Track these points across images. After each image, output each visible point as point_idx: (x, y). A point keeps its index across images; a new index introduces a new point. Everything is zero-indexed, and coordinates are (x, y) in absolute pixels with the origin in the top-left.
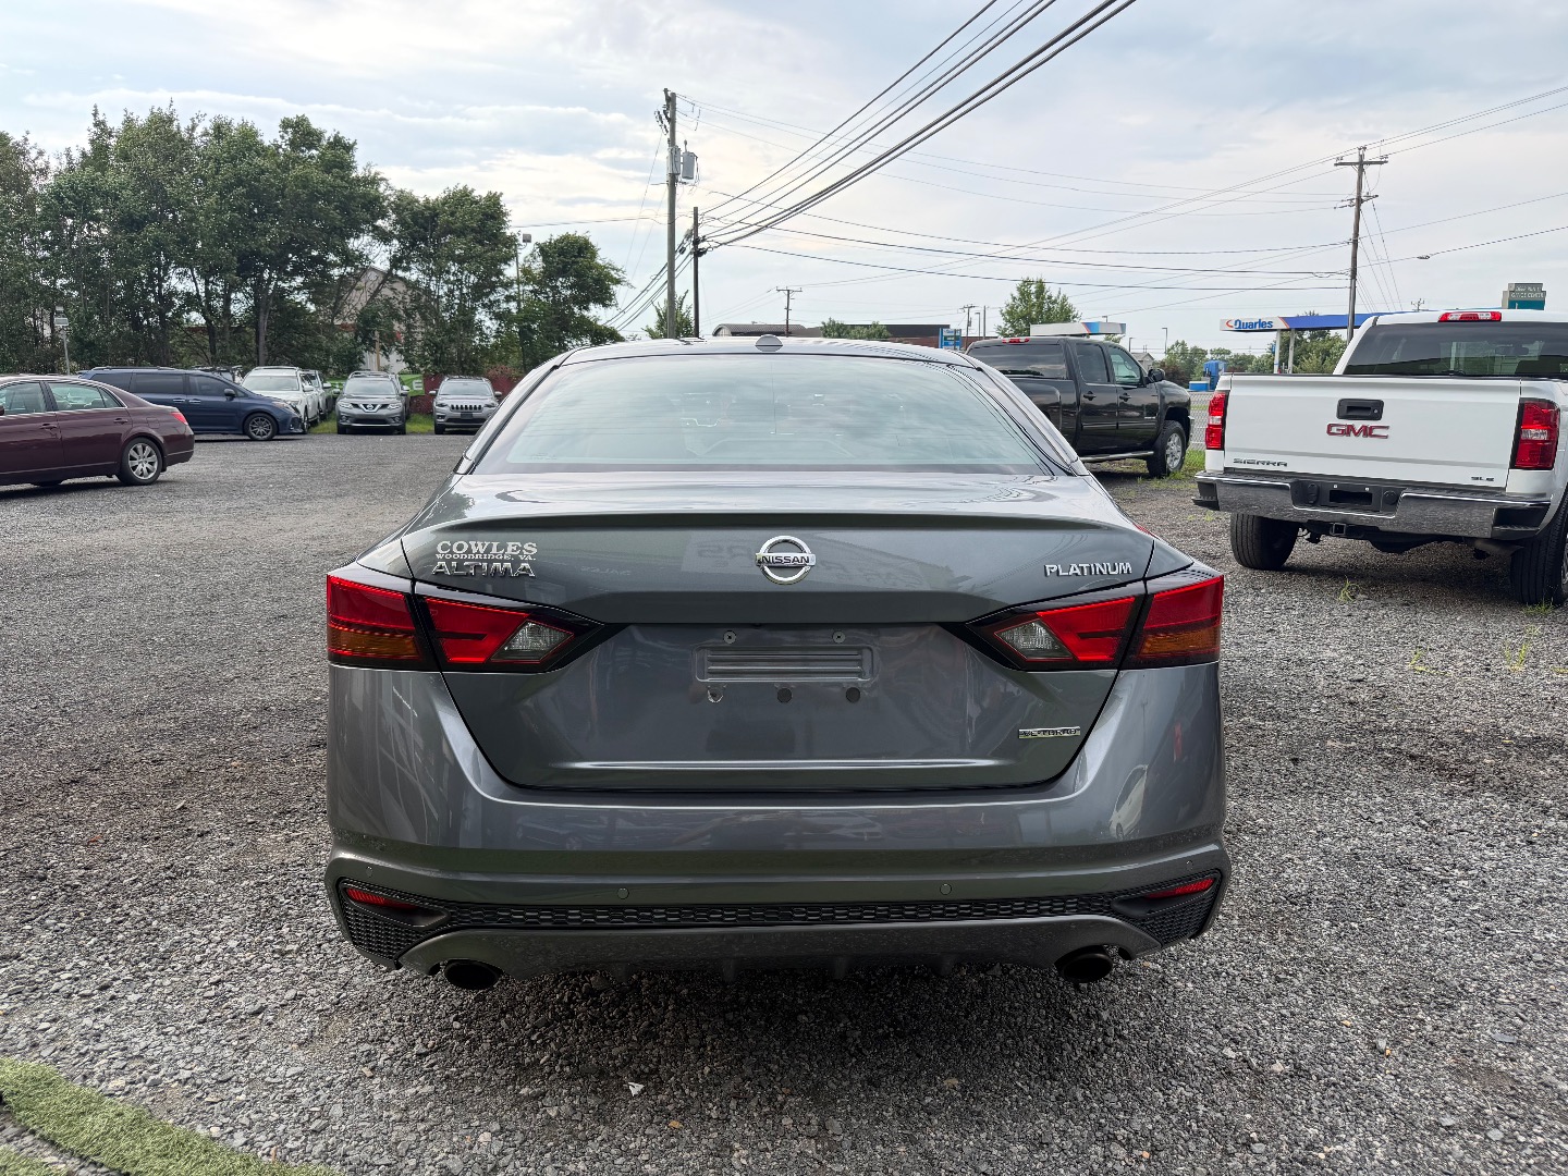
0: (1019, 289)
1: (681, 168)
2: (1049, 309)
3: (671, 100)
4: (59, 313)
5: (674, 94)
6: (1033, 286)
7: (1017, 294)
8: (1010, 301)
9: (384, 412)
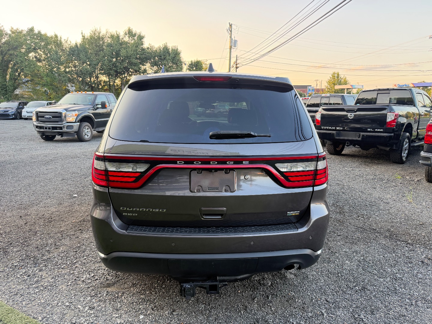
0: (332, 75)
1: (233, 44)
2: (340, 81)
3: (230, 25)
5: (232, 24)
6: (336, 75)
7: (331, 76)
8: (329, 78)
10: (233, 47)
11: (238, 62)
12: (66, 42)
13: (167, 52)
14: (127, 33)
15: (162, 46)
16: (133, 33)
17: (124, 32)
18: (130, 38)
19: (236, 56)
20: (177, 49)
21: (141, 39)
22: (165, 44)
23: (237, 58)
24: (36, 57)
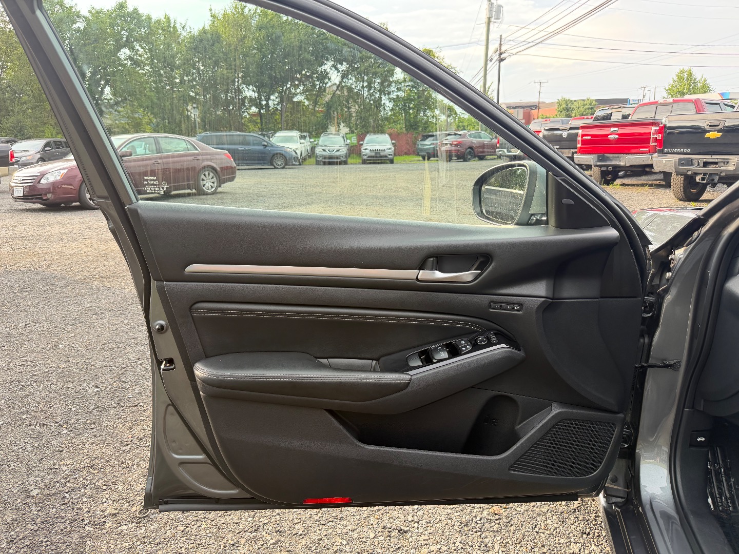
0: (677, 75)
1: (494, 14)
2: (695, 86)
4: (194, 107)
6: (685, 74)
7: (676, 78)
8: (672, 82)
9: (338, 153)
10: (492, 19)
11: (503, 49)
12: (183, 28)
19: (499, 37)
23: (501, 41)
24: (130, 58)
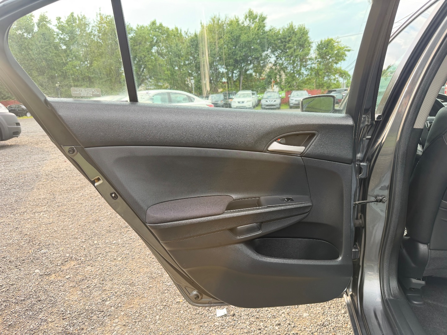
4: (192, 79)
9: (274, 103)
12: (186, 34)
13: (293, 33)
14: (248, 15)
15: (286, 27)
16: (254, 15)
17: (245, 15)
18: (251, 21)
20: (304, 28)
21: (263, 21)
22: (291, 24)
24: (158, 52)
